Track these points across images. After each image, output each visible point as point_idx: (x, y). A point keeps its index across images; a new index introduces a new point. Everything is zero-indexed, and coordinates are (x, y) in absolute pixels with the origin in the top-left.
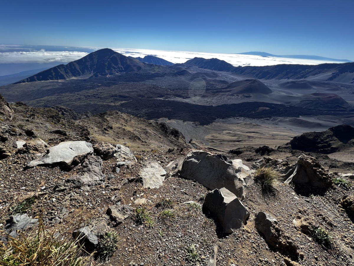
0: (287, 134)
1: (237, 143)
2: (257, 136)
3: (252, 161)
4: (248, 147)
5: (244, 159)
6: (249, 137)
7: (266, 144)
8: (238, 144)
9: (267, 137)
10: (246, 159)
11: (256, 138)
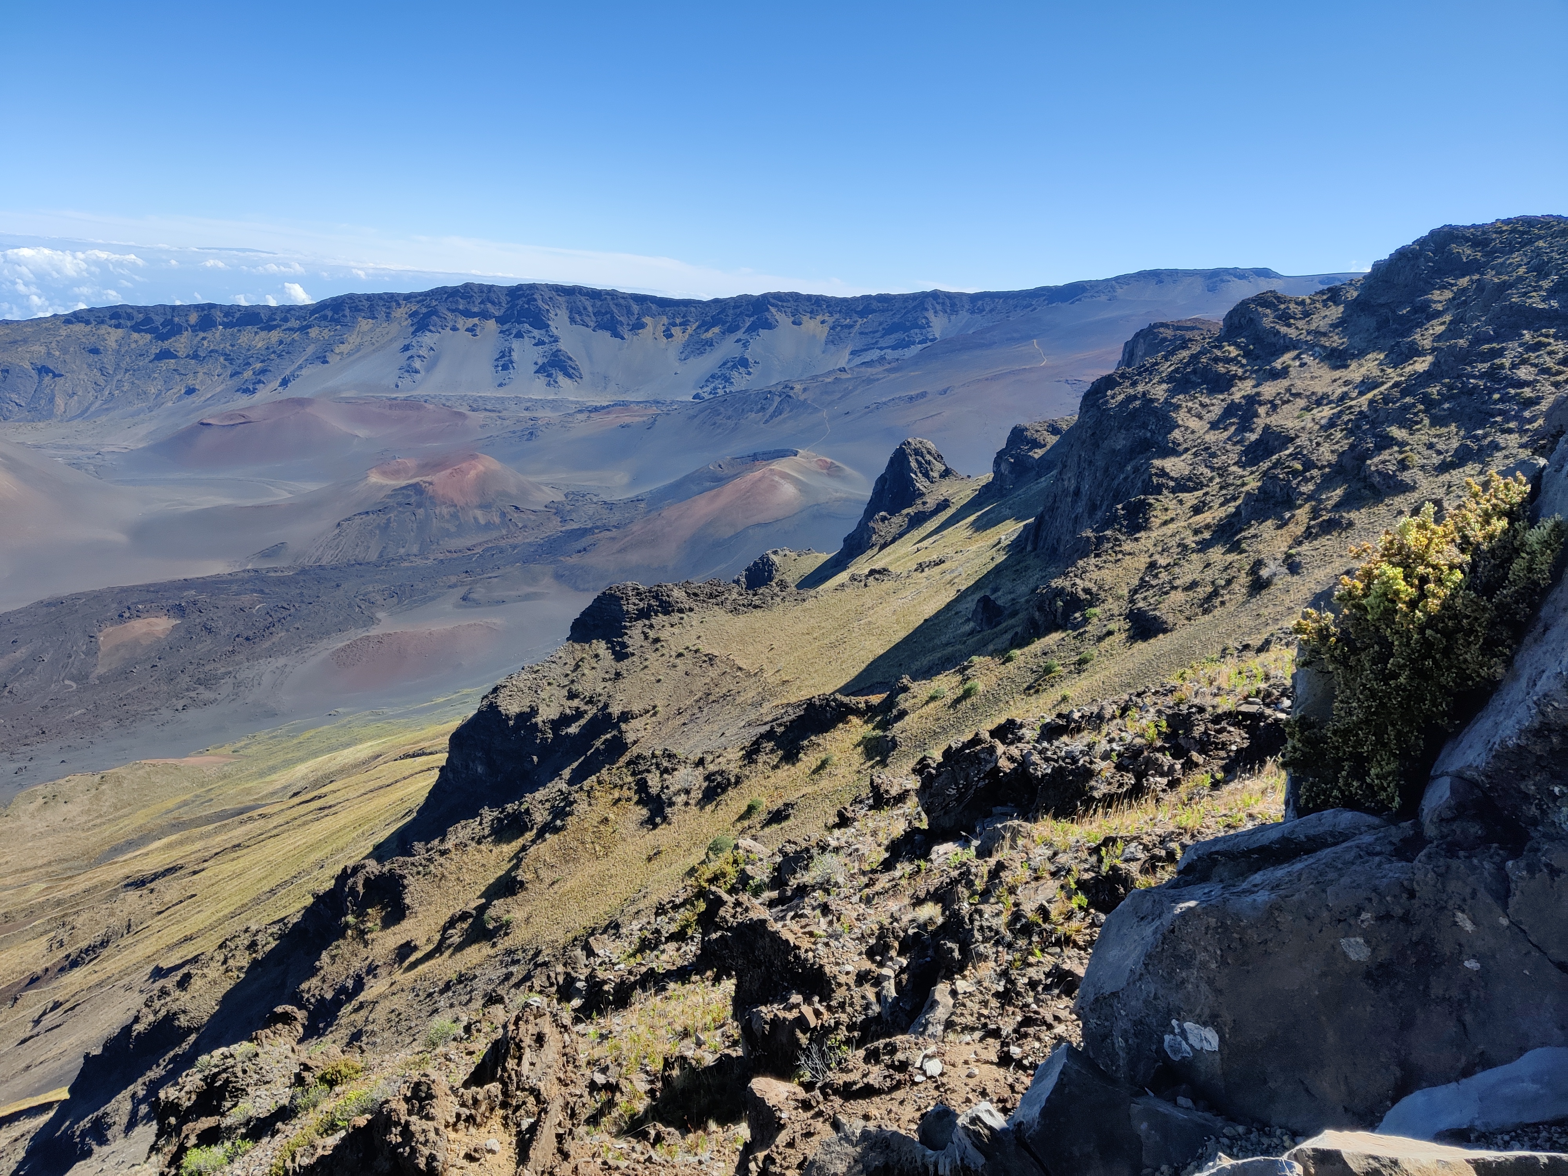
0: (377, 749)
2: (198, 845)
6: (145, 881)
7: (305, 866)
9: (280, 820)
11: (206, 865)
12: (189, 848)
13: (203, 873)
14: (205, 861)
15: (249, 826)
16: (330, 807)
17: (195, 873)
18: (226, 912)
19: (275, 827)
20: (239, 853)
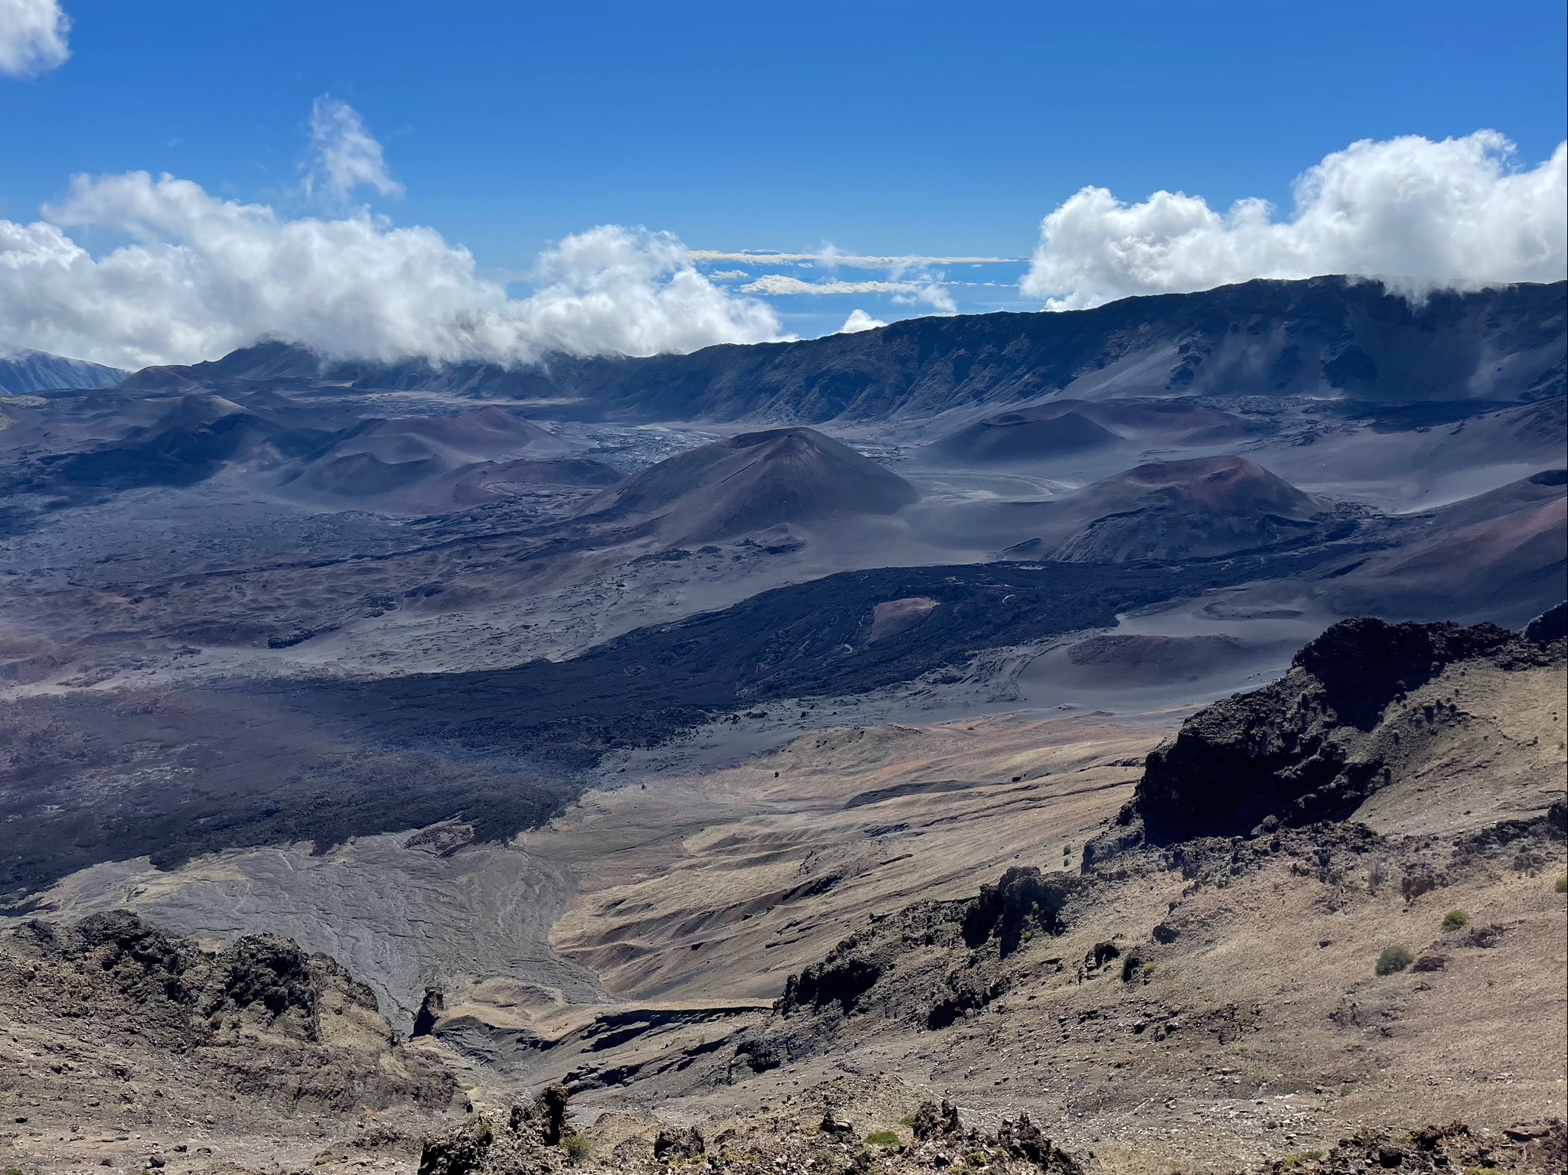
1: (813, 906)
2: (923, 810)
3: (969, 1010)
4: (904, 913)
5: (914, 1016)
6: (877, 832)
7: (1001, 852)
8: (824, 909)
9: (995, 802)
10: (924, 1009)
11: (926, 829)
12: (917, 810)
13: (921, 837)
14: (927, 825)
15: (967, 802)
16: (1040, 799)
17: (918, 834)
18: (931, 878)
19: (988, 808)
20: (955, 825)
